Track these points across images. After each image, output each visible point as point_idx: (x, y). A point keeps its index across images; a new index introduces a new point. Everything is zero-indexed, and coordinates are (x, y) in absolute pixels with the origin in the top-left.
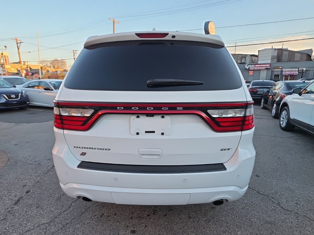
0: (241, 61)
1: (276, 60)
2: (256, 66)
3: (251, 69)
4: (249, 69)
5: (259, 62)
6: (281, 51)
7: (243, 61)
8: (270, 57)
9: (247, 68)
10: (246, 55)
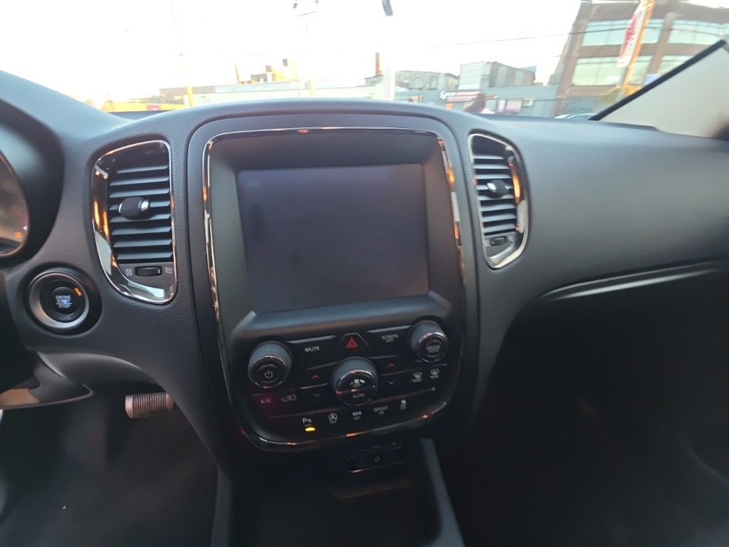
0: (430, 85)
1: (487, 83)
2: (459, 93)
3: (449, 100)
4: (446, 100)
5: (461, 87)
6: (495, 66)
7: (433, 85)
8: (479, 78)
9: (444, 98)
10: (439, 74)
